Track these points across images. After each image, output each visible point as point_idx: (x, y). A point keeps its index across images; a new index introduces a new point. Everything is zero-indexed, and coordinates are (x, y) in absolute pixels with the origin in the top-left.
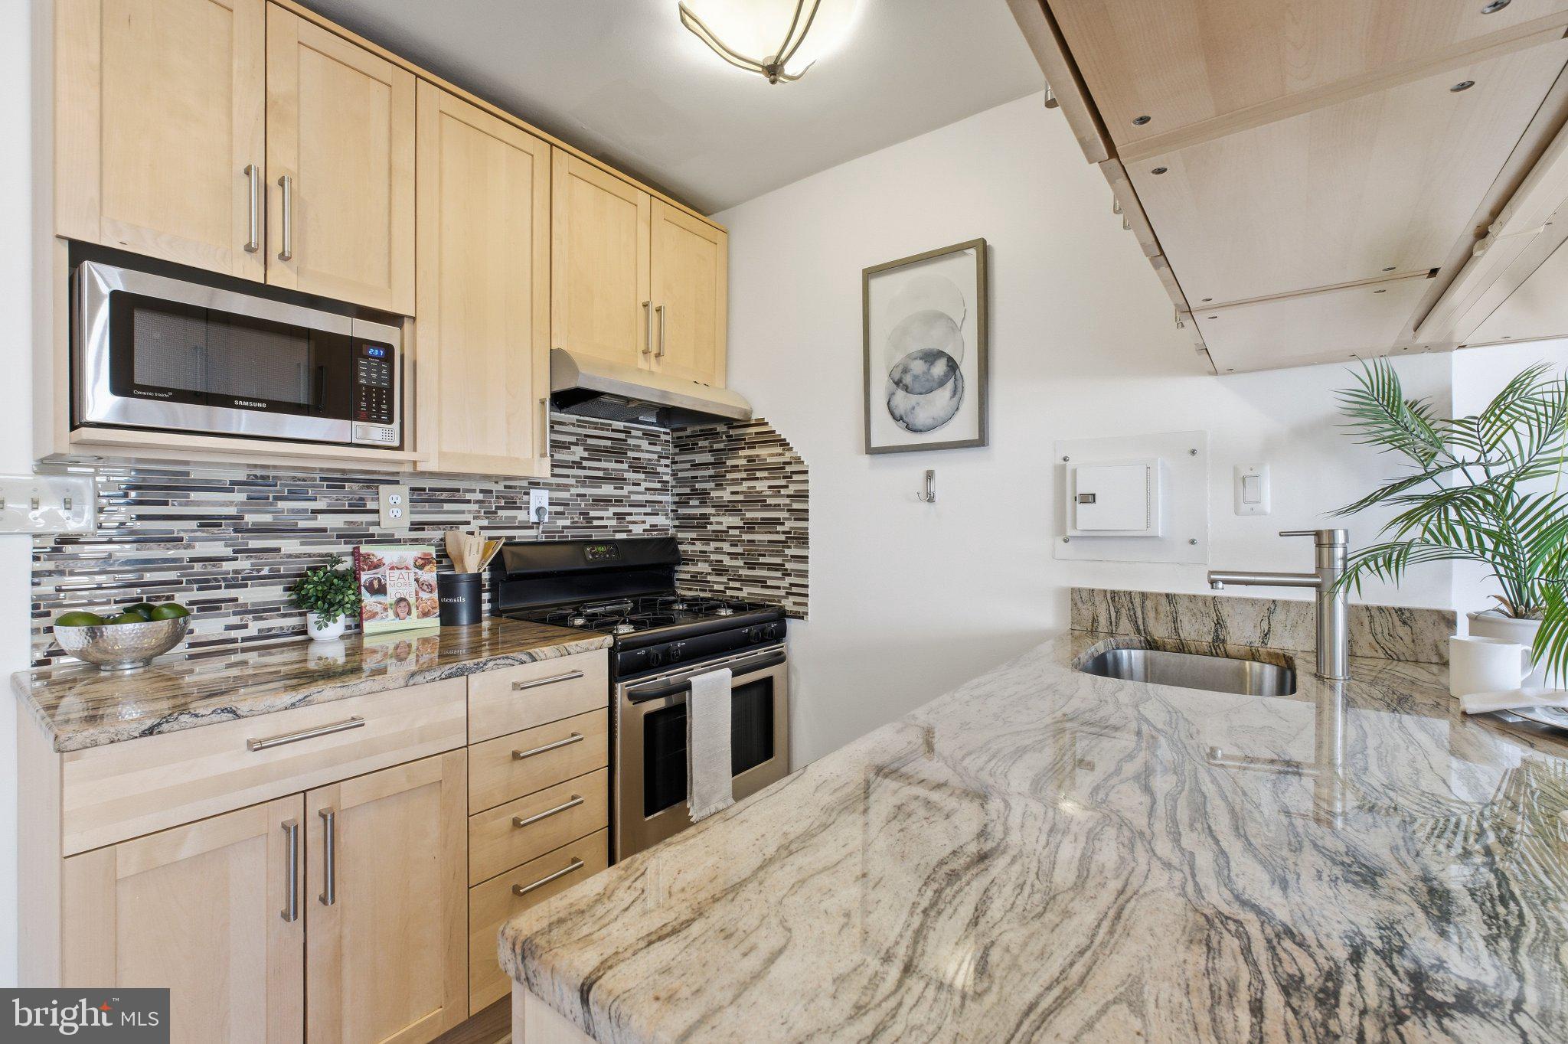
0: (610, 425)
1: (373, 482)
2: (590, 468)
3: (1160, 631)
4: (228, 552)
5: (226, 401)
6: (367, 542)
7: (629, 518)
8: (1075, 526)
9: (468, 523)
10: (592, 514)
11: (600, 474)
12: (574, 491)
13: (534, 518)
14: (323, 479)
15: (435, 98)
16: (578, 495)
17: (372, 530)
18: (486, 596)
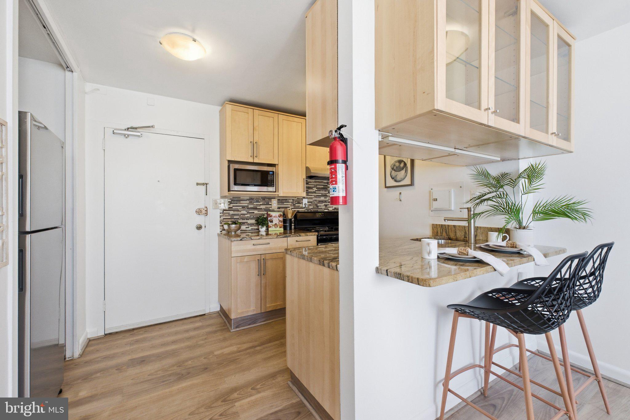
0: (323, 182)
1: (270, 199)
2: (318, 193)
3: (452, 235)
4: (246, 213)
5: (248, 185)
6: (269, 211)
7: (328, 206)
8: (432, 208)
9: (289, 207)
10: (318, 205)
11: (320, 194)
12: (313, 199)
13: (304, 206)
14: (262, 198)
15: (282, 117)
16: (315, 200)
17: (270, 209)
18: (293, 224)
